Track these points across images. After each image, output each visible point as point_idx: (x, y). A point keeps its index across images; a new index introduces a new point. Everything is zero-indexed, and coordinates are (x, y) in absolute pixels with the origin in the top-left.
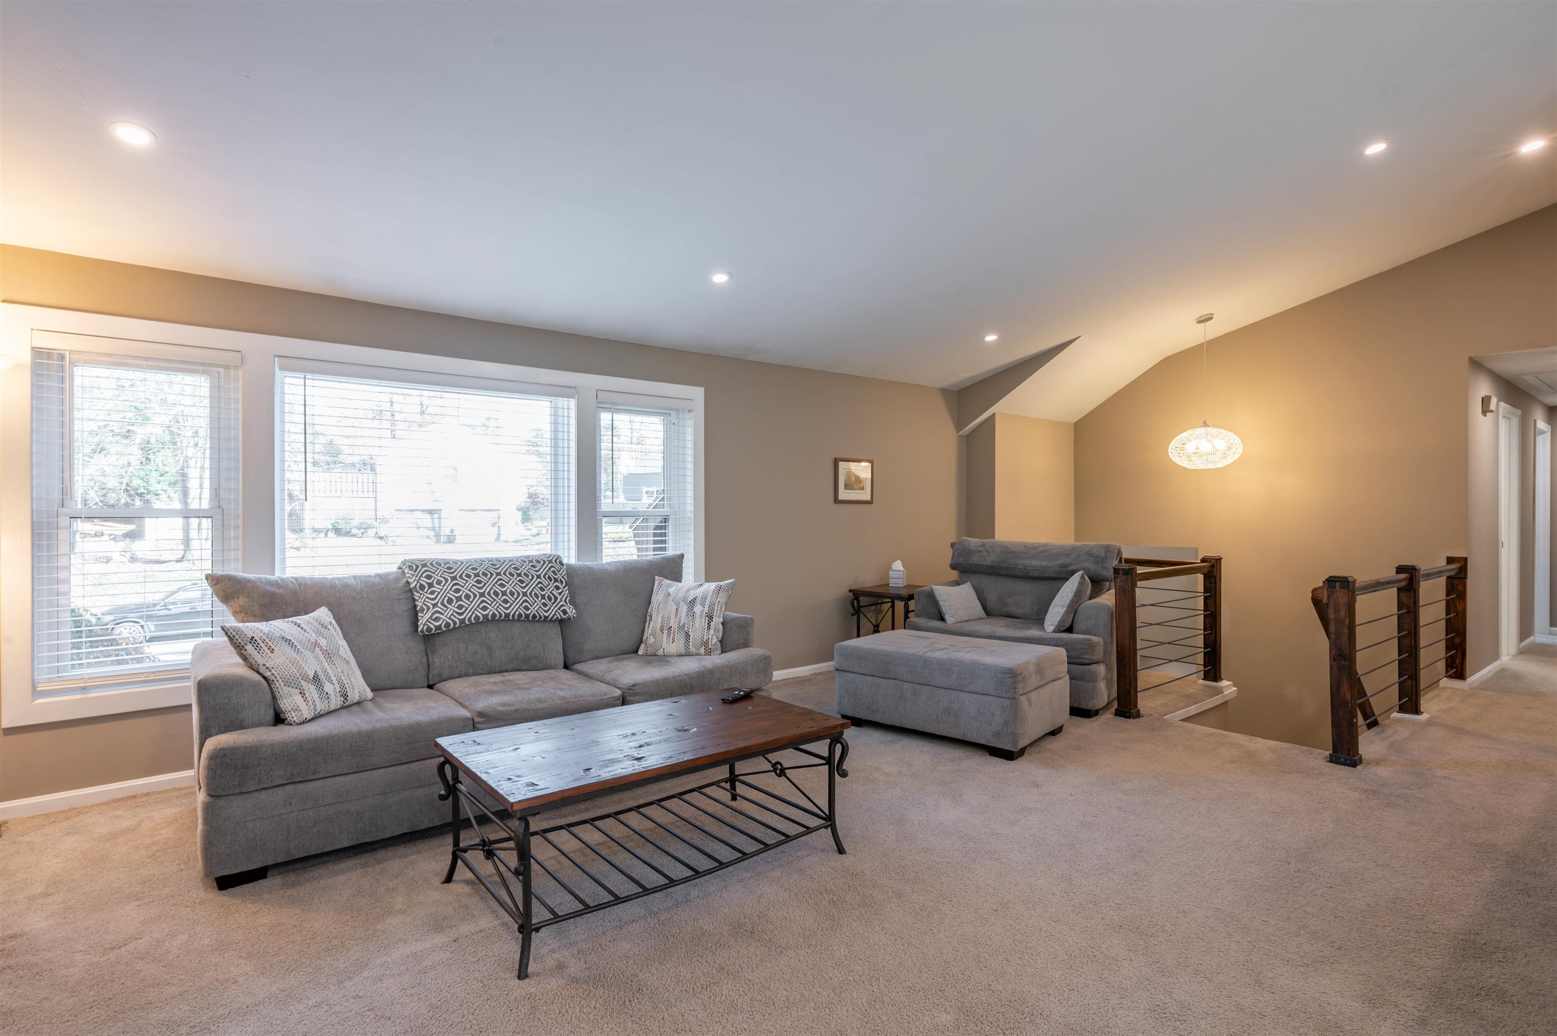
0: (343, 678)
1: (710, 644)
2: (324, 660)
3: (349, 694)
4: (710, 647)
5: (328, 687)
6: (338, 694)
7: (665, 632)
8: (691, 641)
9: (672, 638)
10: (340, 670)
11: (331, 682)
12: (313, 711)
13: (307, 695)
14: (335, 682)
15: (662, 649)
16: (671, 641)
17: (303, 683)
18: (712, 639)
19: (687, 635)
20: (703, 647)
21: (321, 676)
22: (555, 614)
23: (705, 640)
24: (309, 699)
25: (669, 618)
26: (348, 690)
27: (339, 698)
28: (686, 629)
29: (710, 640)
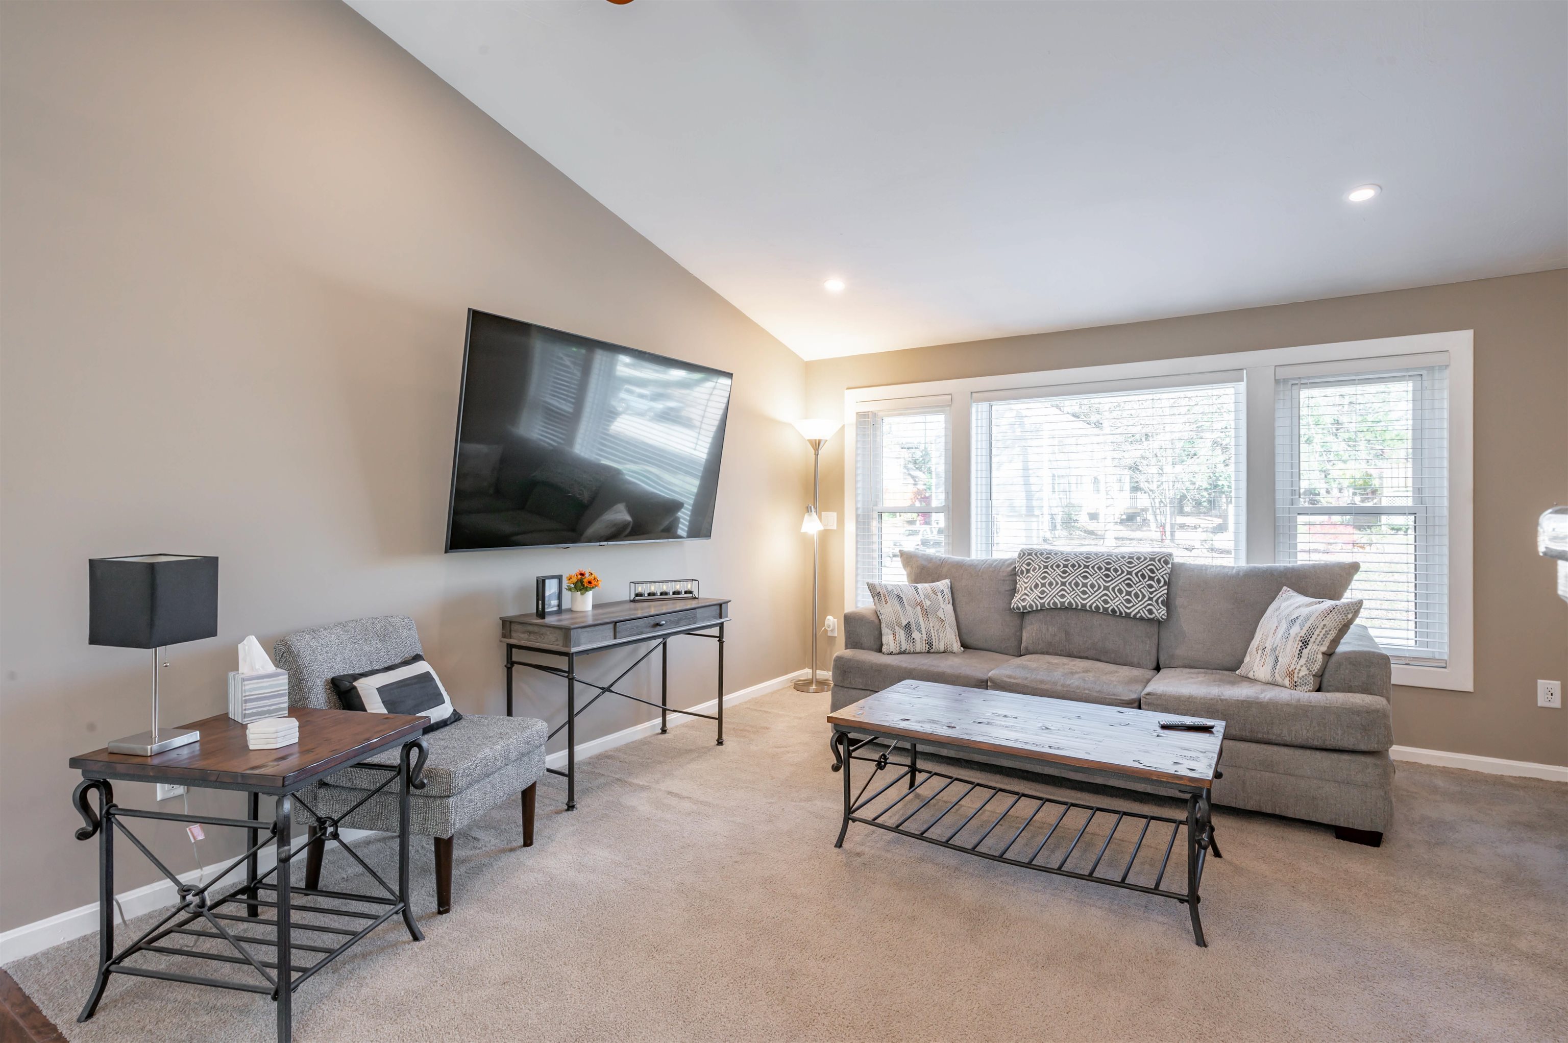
0: (932, 631)
1: (1296, 675)
2: (920, 616)
3: (934, 643)
4: (1296, 679)
5: (916, 635)
6: (924, 642)
7: (1260, 652)
8: (1277, 667)
9: (1263, 660)
10: (931, 625)
11: (920, 632)
12: (898, 648)
13: (897, 636)
14: (924, 632)
15: (1252, 671)
16: (1262, 664)
17: (897, 628)
18: (1300, 670)
19: (1277, 661)
20: (1288, 678)
21: (913, 626)
22: (1139, 612)
23: (1290, 670)
24: (897, 639)
25: (1267, 636)
26: (934, 640)
27: (924, 645)
28: (1277, 652)
29: (1296, 671)
